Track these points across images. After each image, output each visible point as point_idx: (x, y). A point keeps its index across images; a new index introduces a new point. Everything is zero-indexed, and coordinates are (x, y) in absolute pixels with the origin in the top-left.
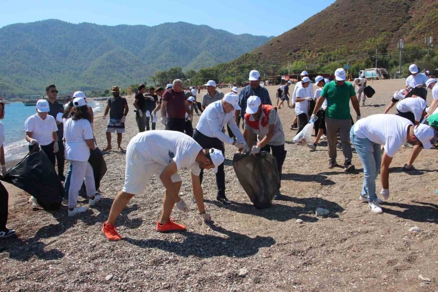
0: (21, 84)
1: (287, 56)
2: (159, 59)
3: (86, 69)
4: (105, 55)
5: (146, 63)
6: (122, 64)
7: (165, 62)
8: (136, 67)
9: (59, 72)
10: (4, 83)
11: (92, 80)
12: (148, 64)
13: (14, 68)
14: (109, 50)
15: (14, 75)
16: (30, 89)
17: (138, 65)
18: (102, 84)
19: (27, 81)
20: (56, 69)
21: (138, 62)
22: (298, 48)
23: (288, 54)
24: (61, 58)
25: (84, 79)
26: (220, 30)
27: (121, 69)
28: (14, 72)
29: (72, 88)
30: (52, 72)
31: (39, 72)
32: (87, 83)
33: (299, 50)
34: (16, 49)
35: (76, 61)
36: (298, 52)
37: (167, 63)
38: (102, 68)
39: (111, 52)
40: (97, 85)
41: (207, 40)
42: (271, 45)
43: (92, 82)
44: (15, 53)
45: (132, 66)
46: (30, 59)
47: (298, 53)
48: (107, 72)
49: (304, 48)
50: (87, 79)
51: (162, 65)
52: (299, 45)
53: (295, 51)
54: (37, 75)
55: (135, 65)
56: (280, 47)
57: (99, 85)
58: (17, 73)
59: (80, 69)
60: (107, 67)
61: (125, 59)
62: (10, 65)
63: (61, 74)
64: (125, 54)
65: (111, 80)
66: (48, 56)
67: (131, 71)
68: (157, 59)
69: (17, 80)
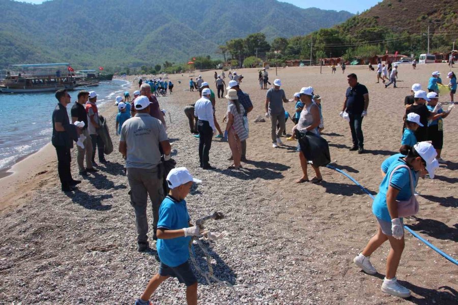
0: (70, 58)
1: (418, 21)
2: (218, 33)
3: (139, 43)
4: (160, 29)
5: (204, 38)
6: (179, 38)
7: (225, 37)
8: (193, 41)
9: (111, 46)
10: (51, 58)
11: (146, 56)
12: (207, 38)
13: (64, 42)
14: (164, 24)
15: (63, 49)
16: (79, 64)
17: (195, 40)
18: (156, 60)
19: (76, 55)
20: (108, 43)
21: (196, 36)
22: (434, 9)
23: (420, 18)
24: (114, 31)
25: (136, 54)
26: (285, 3)
27: (178, 45)
28: (64, 46)
29: (124, 63)
30: (103, 47)
31: (89, 46)
32: (140, 59)
33: (435, 12)
34: (67, 21)
35: (128, 35)
36: (436, 14)
37: (227, 38)
38: (156, 42)
39: (167, 25)
40: (150, 61)
41: (270, 14)
42: (390, 5)
43: (145, 57)
44: (66, 26)
45: (189, 41)
46: (81, 32)
47: (436, 17)
48: (161, 47)
49: (445, 9)
50: (140, 54)
51: (222, 41)
52: (435, 5)
53: (429, 14)
54: (87, 49)
55: (192, 40)
56: (405, 8)
57: (152, 62)
58: (67, 47)
59: (133, 44)
60: (162, 42)
61: (181, 34)
62: (60, 38)
63: (112, 49)
64: (182, 27)
65: (166, 56)
66: (100, 29)
67: (188, 46)
68: (216, 34)
69: (66, 54)
